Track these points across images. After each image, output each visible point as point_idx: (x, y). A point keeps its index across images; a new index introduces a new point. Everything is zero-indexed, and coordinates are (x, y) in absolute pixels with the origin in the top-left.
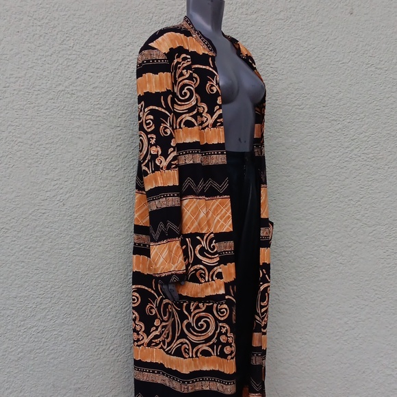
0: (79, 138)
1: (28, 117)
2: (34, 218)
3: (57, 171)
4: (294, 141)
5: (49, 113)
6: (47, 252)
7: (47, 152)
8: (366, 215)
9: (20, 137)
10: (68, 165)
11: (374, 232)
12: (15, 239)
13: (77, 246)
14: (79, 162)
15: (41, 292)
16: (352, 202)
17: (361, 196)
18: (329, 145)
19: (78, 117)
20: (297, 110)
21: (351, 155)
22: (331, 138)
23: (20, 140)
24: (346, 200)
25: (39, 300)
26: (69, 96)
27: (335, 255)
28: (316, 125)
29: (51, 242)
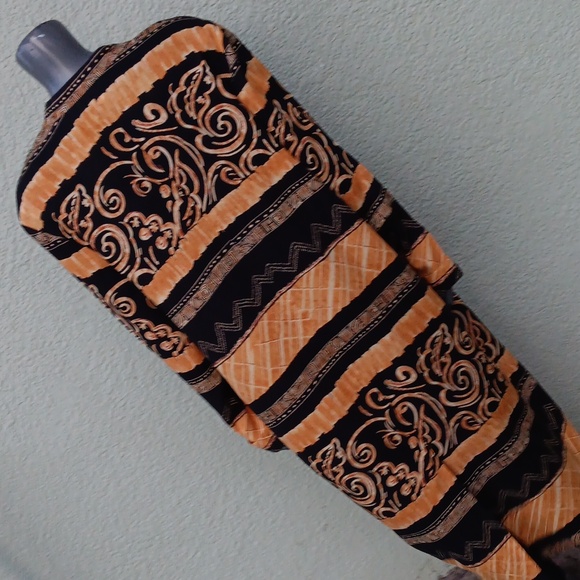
0: (81, 299)
1: (8, 330)
2: (119, 418)
3: (94, 353)
4: (322, 66)
5: (25, 304)
6: (167, 436)
7: (64, 344)
8: (490, 65)
9: (22, 357)
10: (98, 337)
11: (518, 75)
12: (122, 454)
13: (191, 403)
14: (106, 322)
15: (201, 476)
16: (459, 67)
17: (464, 48)
18: (371, 26)
19: (57, 279)
20: (291, 26)
21: (407, 12)
22: (363, 17)
23: (25, 359)
24: (449, 71)
25: (204, 485)
26: (25, 267)
27: (490, 148)
28: (331, 19)
29: (160, 424)
